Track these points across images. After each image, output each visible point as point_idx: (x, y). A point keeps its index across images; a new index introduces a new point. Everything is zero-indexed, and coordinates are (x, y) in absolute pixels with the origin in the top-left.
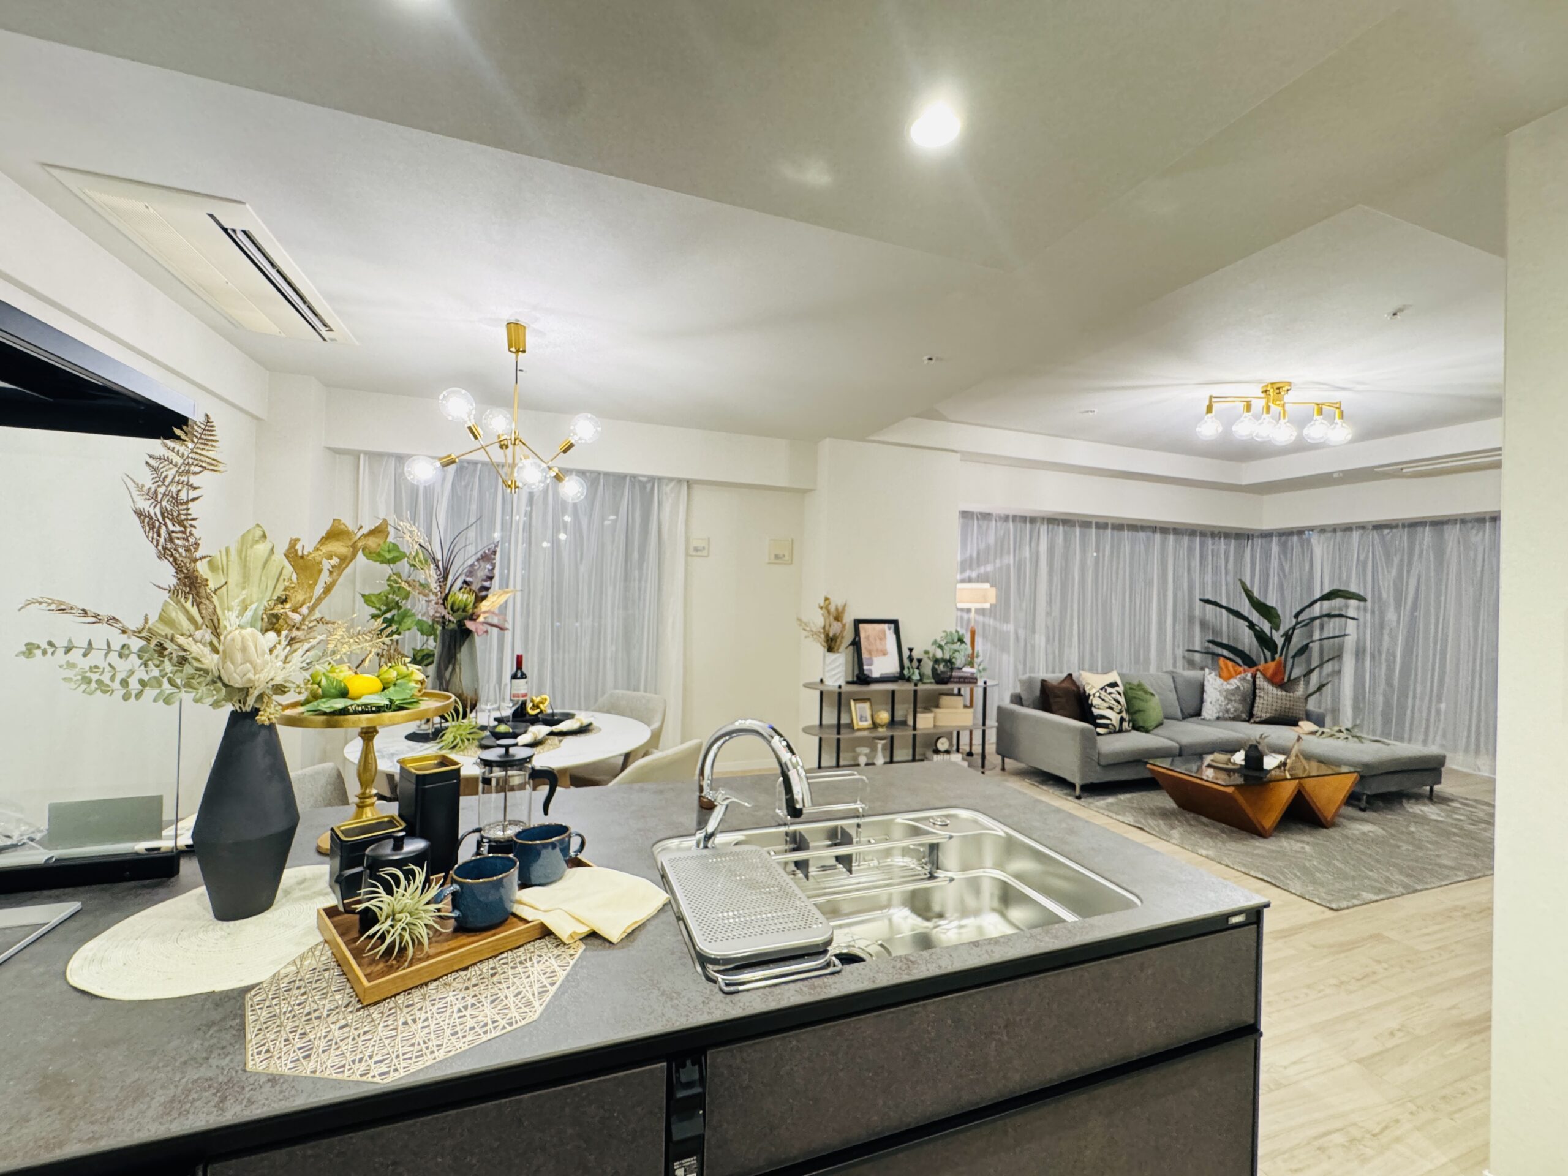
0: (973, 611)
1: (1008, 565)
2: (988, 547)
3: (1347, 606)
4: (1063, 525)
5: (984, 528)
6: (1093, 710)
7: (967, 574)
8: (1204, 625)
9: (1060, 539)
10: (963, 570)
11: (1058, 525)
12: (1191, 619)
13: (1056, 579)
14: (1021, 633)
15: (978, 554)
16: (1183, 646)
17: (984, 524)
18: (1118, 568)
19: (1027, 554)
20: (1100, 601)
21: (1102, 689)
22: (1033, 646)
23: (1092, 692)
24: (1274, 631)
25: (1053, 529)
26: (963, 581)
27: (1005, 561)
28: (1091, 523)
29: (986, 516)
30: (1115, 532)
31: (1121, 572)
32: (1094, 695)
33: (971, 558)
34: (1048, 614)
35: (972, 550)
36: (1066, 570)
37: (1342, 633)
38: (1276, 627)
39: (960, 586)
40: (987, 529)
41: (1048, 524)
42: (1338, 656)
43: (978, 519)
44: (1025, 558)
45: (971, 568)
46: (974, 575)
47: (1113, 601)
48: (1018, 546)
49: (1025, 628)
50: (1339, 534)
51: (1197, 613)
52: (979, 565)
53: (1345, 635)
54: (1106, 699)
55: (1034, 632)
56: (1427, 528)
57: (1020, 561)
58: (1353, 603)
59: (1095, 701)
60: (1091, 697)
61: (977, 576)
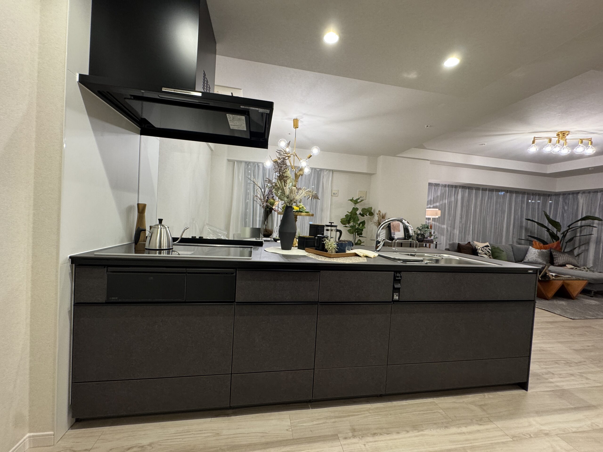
0: (431, 219)
1: (445, 203)
2: (437, 196)
6: (478, 254)
8: (527, 230)
9: (467, 194)
10: (428, 205)
11: (466, 189)
12: (521, 227)
13: (464, 209)
14: (449, 229)
15: (434, 198)
16: (517, 237)
17: (436, 188)
20: (482, 218)
21: (482, 248)
22: (454, 233)
23: (478, 249)
24: (558, 232)
25: (464, 191)
26: (427, 208)
28: (480, 188)
29: (437, 185)
30: (490, 192)
33: (431, 200)
34: (460, 222)
35: (431, 197)
36: (469, 206)
37: (591, 233)
39: (427, 209)
41: (462, 188)
42: (588, 243)
43: (434, 186)
44: (452, 201)
48: (450, 196)
49: (451, 227)
51: (524, 224)
52: (434, 203)
54: (484, 251)
55: (454, 228)
57: (450, 202)
58: (596, 221)
59: (480, 251)
61: (433, 207)
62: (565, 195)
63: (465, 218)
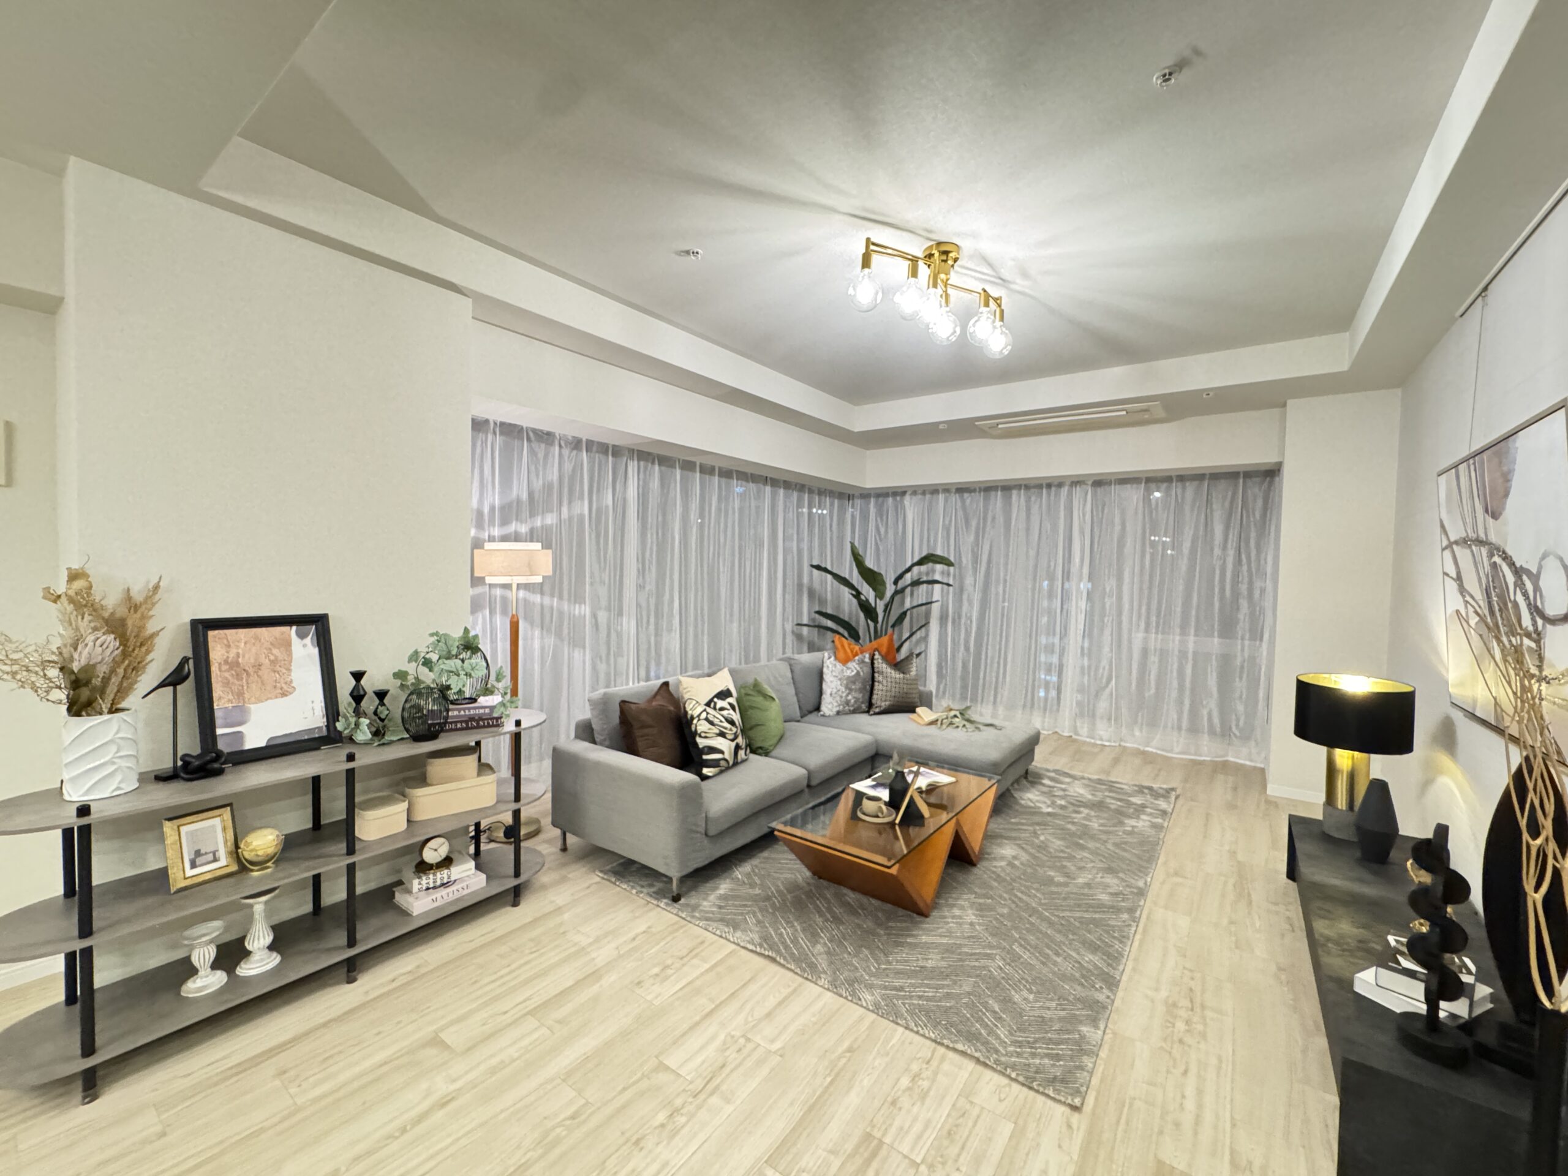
0: (514, 587)
1: (581, 517)
2: (548, 487)
3: (934, 571)
4: (659, 465)
5: (541, 455)
6: (698, 740)
7: (512, 528)
8: (811, 593)
9: (655, 484)
11: (653, 463)
12: (800, 586)
13: (651, 538)
14: (602, 616)
15: (531, 495)
16: (793, 621)
17: (541, 449)
18: (726, 527)
19: (609, 501)
20: (705, 569)
21: (708, 704)
22: (619, 635)
23: (696, 713)
24: (878, 600)
25: (646, 468)
27: (577, 511)
28: (694, 463)
29: (545, 437)
30: (723, 480)
31: (729, 533)
32: (699, 716)
33: (518, 501)
34: (640, 587)
35: (519, 490)
36: (664, 525)
37: (929, 601)
38: (880, 595)
40: (546, 456)
41: (639, 460)
42: (926, 624)
43: (529, 439)
44: (607, 507)
45: (518, 518)
46: (523, 529)
47: (721, 570)
48: (595, 488)
49: (609, 609)
50: (928, 496)
51: (806, 580)
52: (532, 515)
53: (931, 603)
54: (716, 721)
55: (620, 614)
56: (999, 493)
57: (599, 510)
58: (939, 567)
59: (702, 726)
60: (695, 721)
61: (532, 530)
62: (881, 499)
63: (654, 570)
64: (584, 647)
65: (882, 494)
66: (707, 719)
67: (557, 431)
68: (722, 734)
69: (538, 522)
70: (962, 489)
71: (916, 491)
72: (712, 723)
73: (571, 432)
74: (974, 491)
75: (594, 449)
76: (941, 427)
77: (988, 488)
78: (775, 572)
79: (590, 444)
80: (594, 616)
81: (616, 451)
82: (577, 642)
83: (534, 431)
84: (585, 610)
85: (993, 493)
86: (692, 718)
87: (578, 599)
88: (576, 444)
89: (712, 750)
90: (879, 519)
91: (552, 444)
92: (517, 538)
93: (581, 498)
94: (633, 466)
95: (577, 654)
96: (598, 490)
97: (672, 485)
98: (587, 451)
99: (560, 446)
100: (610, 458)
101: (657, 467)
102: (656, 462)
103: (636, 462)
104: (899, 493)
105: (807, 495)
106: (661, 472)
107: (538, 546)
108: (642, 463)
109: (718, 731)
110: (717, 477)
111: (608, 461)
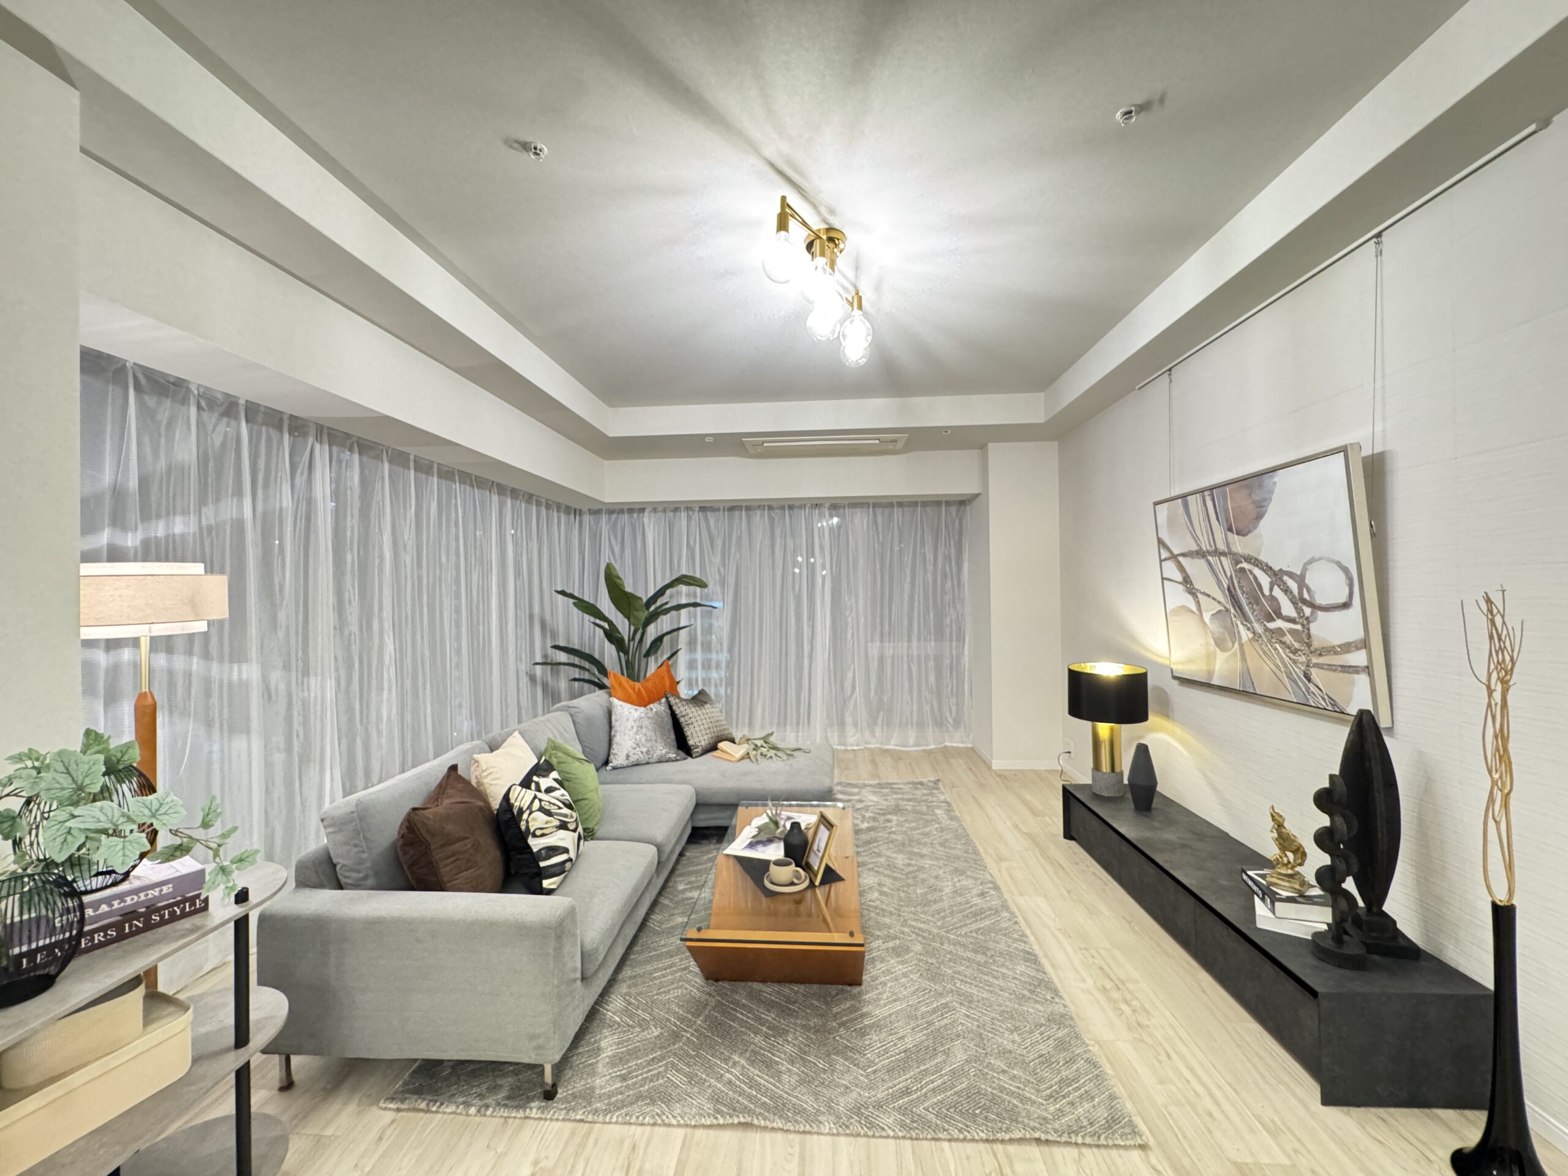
0: (145, 644)
1: (239, 526)
4: (360, 454)
5: (162, 416)
6: (531, 841)
7: (104, 538)
8: (543, 625)
9: (354, 480)
10: (89, 526)
11: (350, 448)
12: (532, 619)
14: (278, 679)
15: (144, 482)
16: (526, 661)
17: (160, 405)
19: (285, 501)
21: (531, 786)
22: (305, 704)
23: (525, 804)
24: (632, 628)
25: (340, 455)
26: (89, 557)
27: (229, 511)
28: (407, 453)
30: (444, 485)
32: (522, 807)
33: (118, 493)
35: (121, 473)
38: (635, 622)
39: (87, 569)
40: (171, 423)
41: (328, 444)
43: (138, 388)
44: (282, 507)
45: (118, 521)
46: (131, 541)
48: (263, 482)
49: (287, 667)
50: (670, 514)
52: (147, 515)
54: (554, 809)
55: (307, 673)
56: (743, 512)
57: (265, 514)
59: (537, 820)
60: (526, 816)
61: (146, 543)
62: (614, 516)
63: (355, 603)
64: (248, 732)
65: (616, 510)
66: (541, 809)
67: (197, 377)
68: (563, 826)
69: (159, 530)
70: (705, 508)
71: (658, 508)
72: (548, 813)
73: (223, 384)
74: (718, 510)
75: (260, 418)
76: (707, 440)
77: (733, 507)
78: (505, 600)
79: (253, 411)
80: (265, 681)
81: (297, 426)
82: (237, 726)
83: (149, 373)
84: (251, 672)
85: (737, 513)
86: (521, 811)
87: (238, 656)
88: (228, 407)
89: (553, 851)
90: (612, 539)
91: (184, 401)
92: (115, 555)
93: (239, 493)
94: (322, 452)
95: (239, 744)
96: (266, 485)
97: (378, 485)
98: (247, 421)
99: (199, 407)
100: (286, 436)
101: (356, 457)
102: (356, 449)
103: (327, 447)
104: (636, 509)
105: (534, 507)
106: (361, 462)
107: (199, 568)
108: (335, 449)
109: (557, 823)
110: (435, 479)
111: (281, 438)
